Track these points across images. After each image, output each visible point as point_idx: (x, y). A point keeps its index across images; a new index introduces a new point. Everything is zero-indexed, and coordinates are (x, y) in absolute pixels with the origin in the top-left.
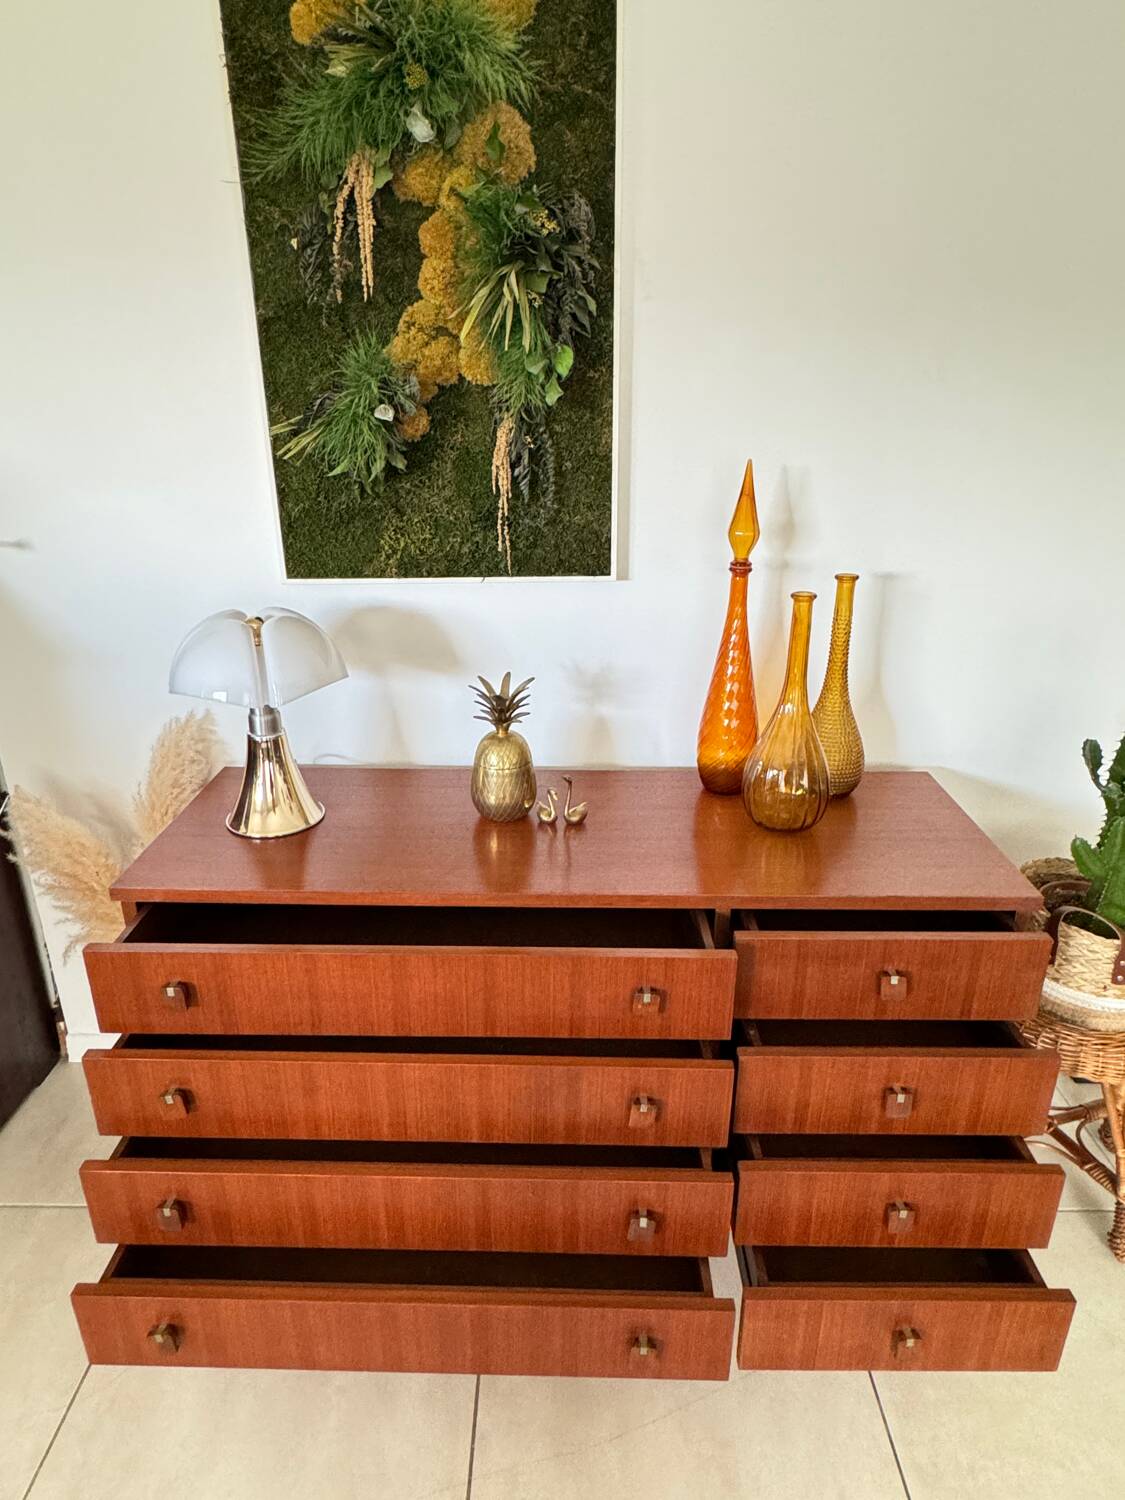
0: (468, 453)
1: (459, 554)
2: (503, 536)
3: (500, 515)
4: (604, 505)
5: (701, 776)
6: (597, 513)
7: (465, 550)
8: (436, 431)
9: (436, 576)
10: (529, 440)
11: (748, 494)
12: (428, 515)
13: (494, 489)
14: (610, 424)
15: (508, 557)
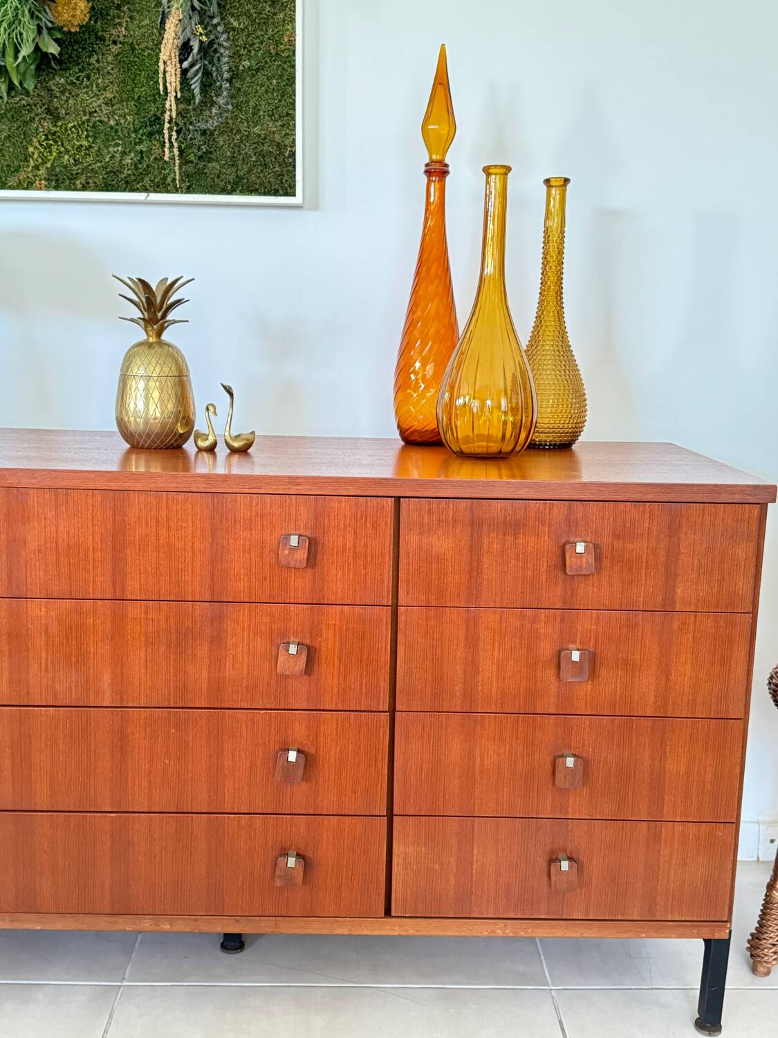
0: (133, 49)
1: (122, 166)
2: (171, 142)
3: (167, 117)
4: (288, 114)
5: (399, 427)
6: (279, 123)
7: (128, 160)
8: (96, 22)
9: (93, 190)
10: (200, 30)
11: (442, 82)
12: (84, 118)
13: (161, 88)
14: (293, 20)
15: (177, 168)
